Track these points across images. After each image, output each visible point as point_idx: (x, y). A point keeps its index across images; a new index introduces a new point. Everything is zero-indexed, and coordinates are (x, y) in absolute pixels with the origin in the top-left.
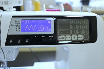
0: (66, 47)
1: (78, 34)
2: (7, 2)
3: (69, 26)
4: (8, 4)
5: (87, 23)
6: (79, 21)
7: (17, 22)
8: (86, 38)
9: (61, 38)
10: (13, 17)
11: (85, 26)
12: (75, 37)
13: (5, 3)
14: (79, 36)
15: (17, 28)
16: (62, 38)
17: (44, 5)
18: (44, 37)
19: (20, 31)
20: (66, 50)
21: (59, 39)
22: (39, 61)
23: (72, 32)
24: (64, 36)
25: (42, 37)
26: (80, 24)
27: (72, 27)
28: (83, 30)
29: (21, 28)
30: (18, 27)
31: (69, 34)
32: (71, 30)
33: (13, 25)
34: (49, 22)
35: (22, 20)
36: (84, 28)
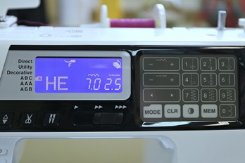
1: (204, 99)
3: (176, 78)
6: (207, 61)
7: (25, 64)
9: (150, 110)
10: (13, 48)
12: (192, 111)
14: (204, 107)
15: (24, 81)
16: (154, 112)
17: (105, 8)
18: (100, 107)
19: (30, 89)
20: (167, 147)
21: (146, 116)
23: (185, 95)
24: (159, 107)
25: (96, 107)
26: (211, 72)
27: (185, 79)
28: (218, 87)
29: (33, 82)
30: (26, 78)
31: (175, 100)
32: (181, 87)
33: (11, 73)
34: (117, 65)
35: (37, 57)
36: (222, 83)
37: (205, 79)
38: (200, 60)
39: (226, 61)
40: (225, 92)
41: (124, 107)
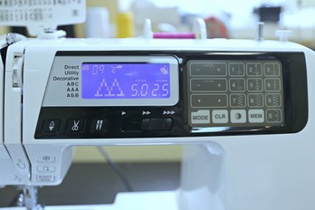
0: (213, 143)
1: (251, 104)
2: (38, 12)
3: (223, 82)
4: (41, 18)
5: (275, 72)
6: (253, 66)
7: (71, 70)
8: (274, 119)
9: (198, 116)
10: (59, 54)
11: (271, 82)
12: (240, 116)
13: (33, 16)
14: (251, 112)
15: (71, 87)
16: (201, 118)
17: (148, 22)
18: (148, 113)
19: (77, 95)
20: (212, 153)
21: (194, 122)
22: (130, 189)
23: (232, 101)
24: (206, 113)
25: (144, 113)
26: (257, 77)
27: (231, 84)
28: (264, 93)
29: (80, 88)
30: (73, 84)
31: (222, 105)
32: (229, 93)
33: (57, 79)
34: (164, 71)
35: (83, 63)
36: (267, 88)
38: (246, 65)
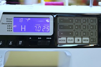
1: (84, 35)
3: (72, 26)
7: (9, 20)
9: (61, 40)
10: (4, 13)
11: (93, 26)
12: (79, 40)
14: (84, 38)
15: (9, 27)
16: (63, 40)
18: (40, 38)
20: (68, 55)
21: (59, 42)
23: (76, 34)
24: (65, 38)
25: (39, 38)
26: (87, 24)
27: (76, 27)
29: (13, 28)
30: (10, 26)
31: (71, 36)
32: (74, 30)
33: (3, 24)
34: (47, 21)
35: (14, 17)
36: (91, 29)
37: (84, 27)
38: (82, 19)
39: (93, 20)
40: (92, 32)
41: (50, 38)
